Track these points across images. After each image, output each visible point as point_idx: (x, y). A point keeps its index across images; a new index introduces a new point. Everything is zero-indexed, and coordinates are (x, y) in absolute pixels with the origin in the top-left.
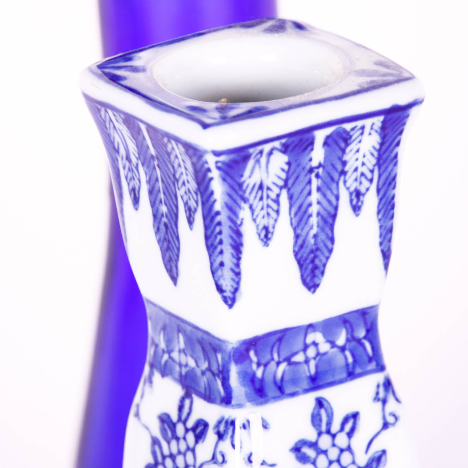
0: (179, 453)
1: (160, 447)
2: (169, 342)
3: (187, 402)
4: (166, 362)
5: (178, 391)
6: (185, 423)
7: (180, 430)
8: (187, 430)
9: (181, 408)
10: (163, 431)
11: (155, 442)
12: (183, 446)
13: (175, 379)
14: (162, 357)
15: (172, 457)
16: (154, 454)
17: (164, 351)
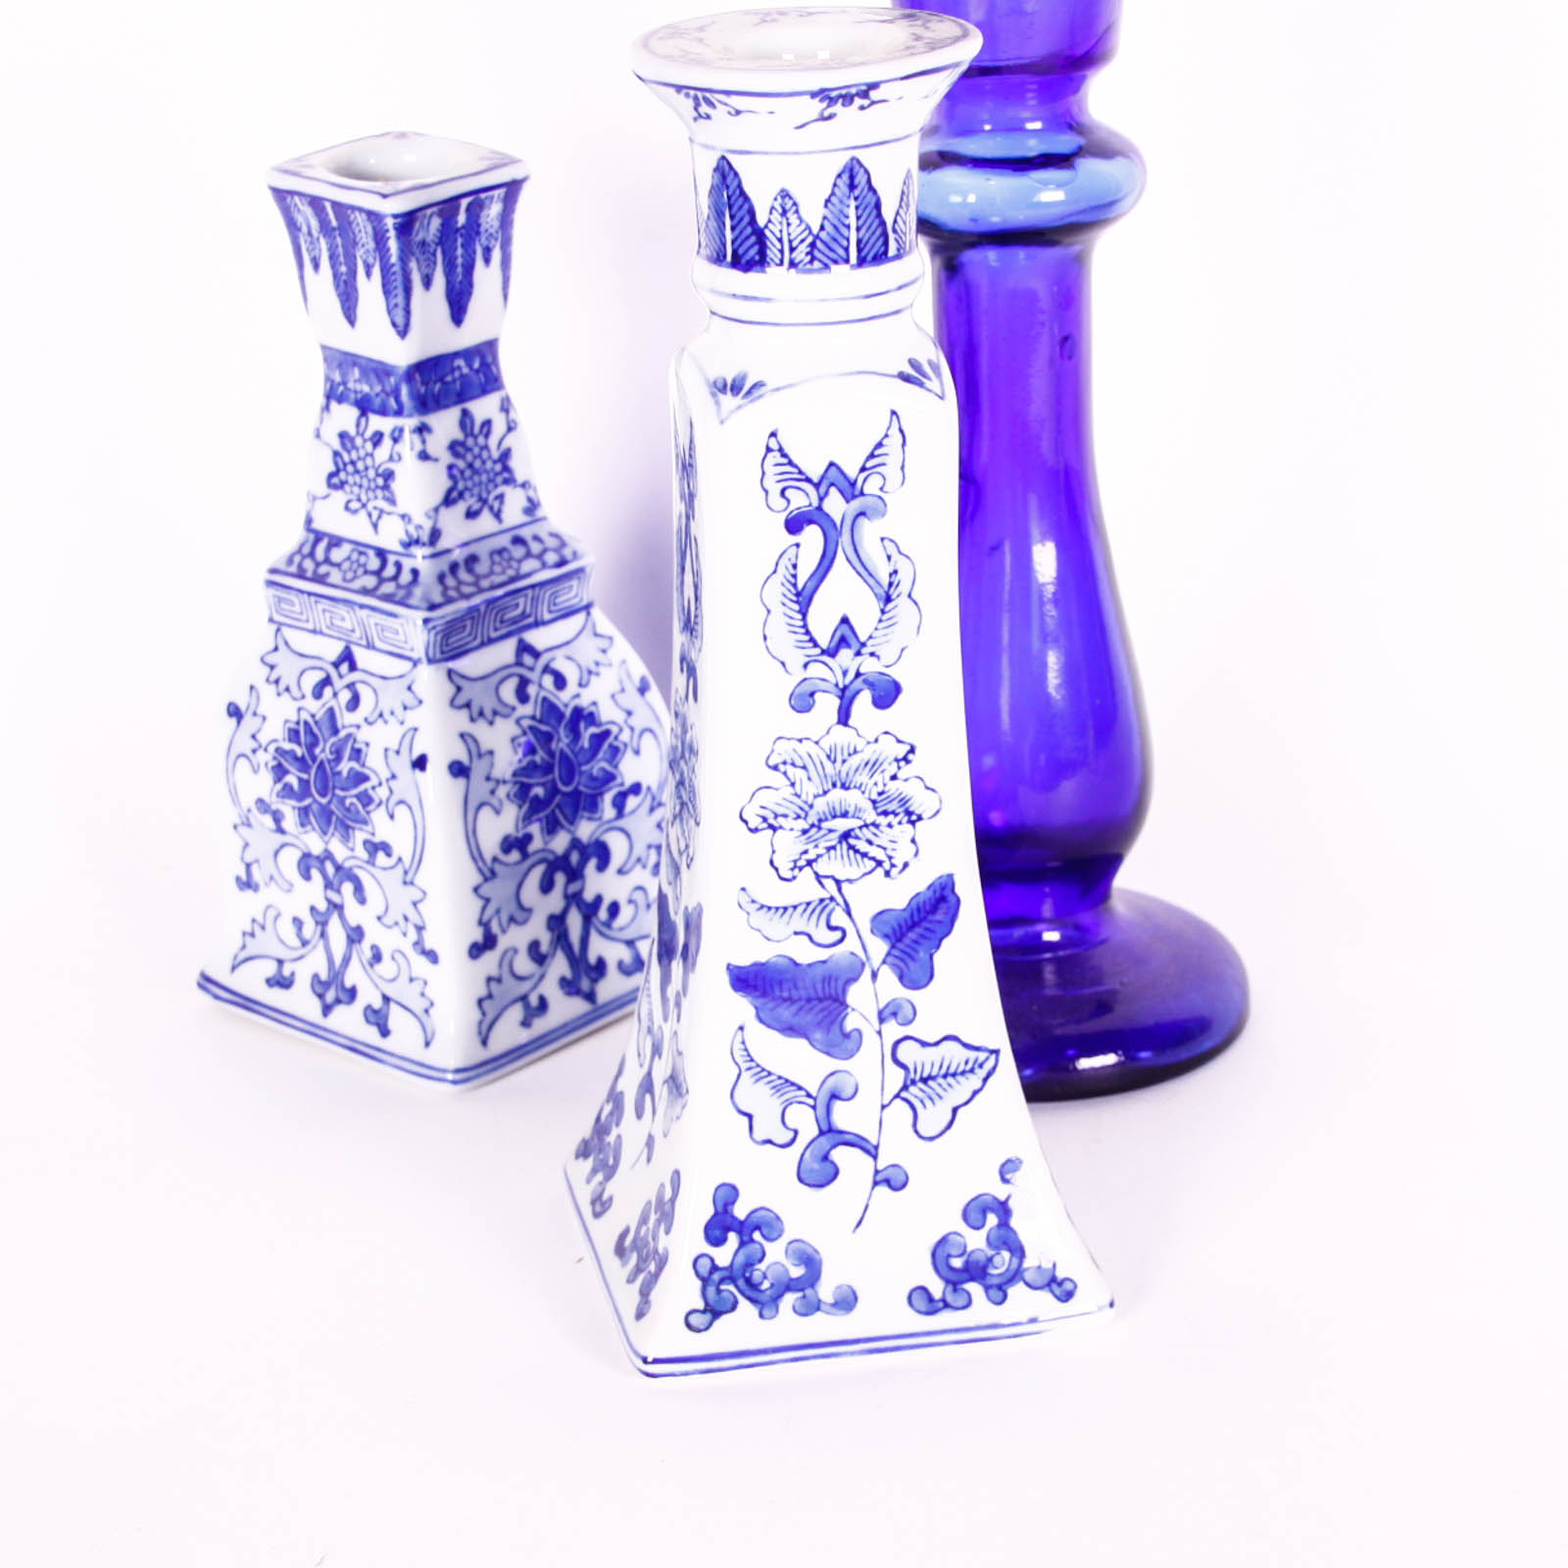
0: (359, 458)
1: (342, 458)
2: (344, 375)
3: (363, 420)
4: (342, 393)
5: (354, 412)
6: (362, 435)
7: (359, 441)
8: (365, 441)
9: (358, 425)
10: (343, 445)
11: (336, 454)
12: (362, 453)
13: (352, 404)
14: (338, 388)
15: (353, 463)
16: (336, 464)
17: (339, 384)
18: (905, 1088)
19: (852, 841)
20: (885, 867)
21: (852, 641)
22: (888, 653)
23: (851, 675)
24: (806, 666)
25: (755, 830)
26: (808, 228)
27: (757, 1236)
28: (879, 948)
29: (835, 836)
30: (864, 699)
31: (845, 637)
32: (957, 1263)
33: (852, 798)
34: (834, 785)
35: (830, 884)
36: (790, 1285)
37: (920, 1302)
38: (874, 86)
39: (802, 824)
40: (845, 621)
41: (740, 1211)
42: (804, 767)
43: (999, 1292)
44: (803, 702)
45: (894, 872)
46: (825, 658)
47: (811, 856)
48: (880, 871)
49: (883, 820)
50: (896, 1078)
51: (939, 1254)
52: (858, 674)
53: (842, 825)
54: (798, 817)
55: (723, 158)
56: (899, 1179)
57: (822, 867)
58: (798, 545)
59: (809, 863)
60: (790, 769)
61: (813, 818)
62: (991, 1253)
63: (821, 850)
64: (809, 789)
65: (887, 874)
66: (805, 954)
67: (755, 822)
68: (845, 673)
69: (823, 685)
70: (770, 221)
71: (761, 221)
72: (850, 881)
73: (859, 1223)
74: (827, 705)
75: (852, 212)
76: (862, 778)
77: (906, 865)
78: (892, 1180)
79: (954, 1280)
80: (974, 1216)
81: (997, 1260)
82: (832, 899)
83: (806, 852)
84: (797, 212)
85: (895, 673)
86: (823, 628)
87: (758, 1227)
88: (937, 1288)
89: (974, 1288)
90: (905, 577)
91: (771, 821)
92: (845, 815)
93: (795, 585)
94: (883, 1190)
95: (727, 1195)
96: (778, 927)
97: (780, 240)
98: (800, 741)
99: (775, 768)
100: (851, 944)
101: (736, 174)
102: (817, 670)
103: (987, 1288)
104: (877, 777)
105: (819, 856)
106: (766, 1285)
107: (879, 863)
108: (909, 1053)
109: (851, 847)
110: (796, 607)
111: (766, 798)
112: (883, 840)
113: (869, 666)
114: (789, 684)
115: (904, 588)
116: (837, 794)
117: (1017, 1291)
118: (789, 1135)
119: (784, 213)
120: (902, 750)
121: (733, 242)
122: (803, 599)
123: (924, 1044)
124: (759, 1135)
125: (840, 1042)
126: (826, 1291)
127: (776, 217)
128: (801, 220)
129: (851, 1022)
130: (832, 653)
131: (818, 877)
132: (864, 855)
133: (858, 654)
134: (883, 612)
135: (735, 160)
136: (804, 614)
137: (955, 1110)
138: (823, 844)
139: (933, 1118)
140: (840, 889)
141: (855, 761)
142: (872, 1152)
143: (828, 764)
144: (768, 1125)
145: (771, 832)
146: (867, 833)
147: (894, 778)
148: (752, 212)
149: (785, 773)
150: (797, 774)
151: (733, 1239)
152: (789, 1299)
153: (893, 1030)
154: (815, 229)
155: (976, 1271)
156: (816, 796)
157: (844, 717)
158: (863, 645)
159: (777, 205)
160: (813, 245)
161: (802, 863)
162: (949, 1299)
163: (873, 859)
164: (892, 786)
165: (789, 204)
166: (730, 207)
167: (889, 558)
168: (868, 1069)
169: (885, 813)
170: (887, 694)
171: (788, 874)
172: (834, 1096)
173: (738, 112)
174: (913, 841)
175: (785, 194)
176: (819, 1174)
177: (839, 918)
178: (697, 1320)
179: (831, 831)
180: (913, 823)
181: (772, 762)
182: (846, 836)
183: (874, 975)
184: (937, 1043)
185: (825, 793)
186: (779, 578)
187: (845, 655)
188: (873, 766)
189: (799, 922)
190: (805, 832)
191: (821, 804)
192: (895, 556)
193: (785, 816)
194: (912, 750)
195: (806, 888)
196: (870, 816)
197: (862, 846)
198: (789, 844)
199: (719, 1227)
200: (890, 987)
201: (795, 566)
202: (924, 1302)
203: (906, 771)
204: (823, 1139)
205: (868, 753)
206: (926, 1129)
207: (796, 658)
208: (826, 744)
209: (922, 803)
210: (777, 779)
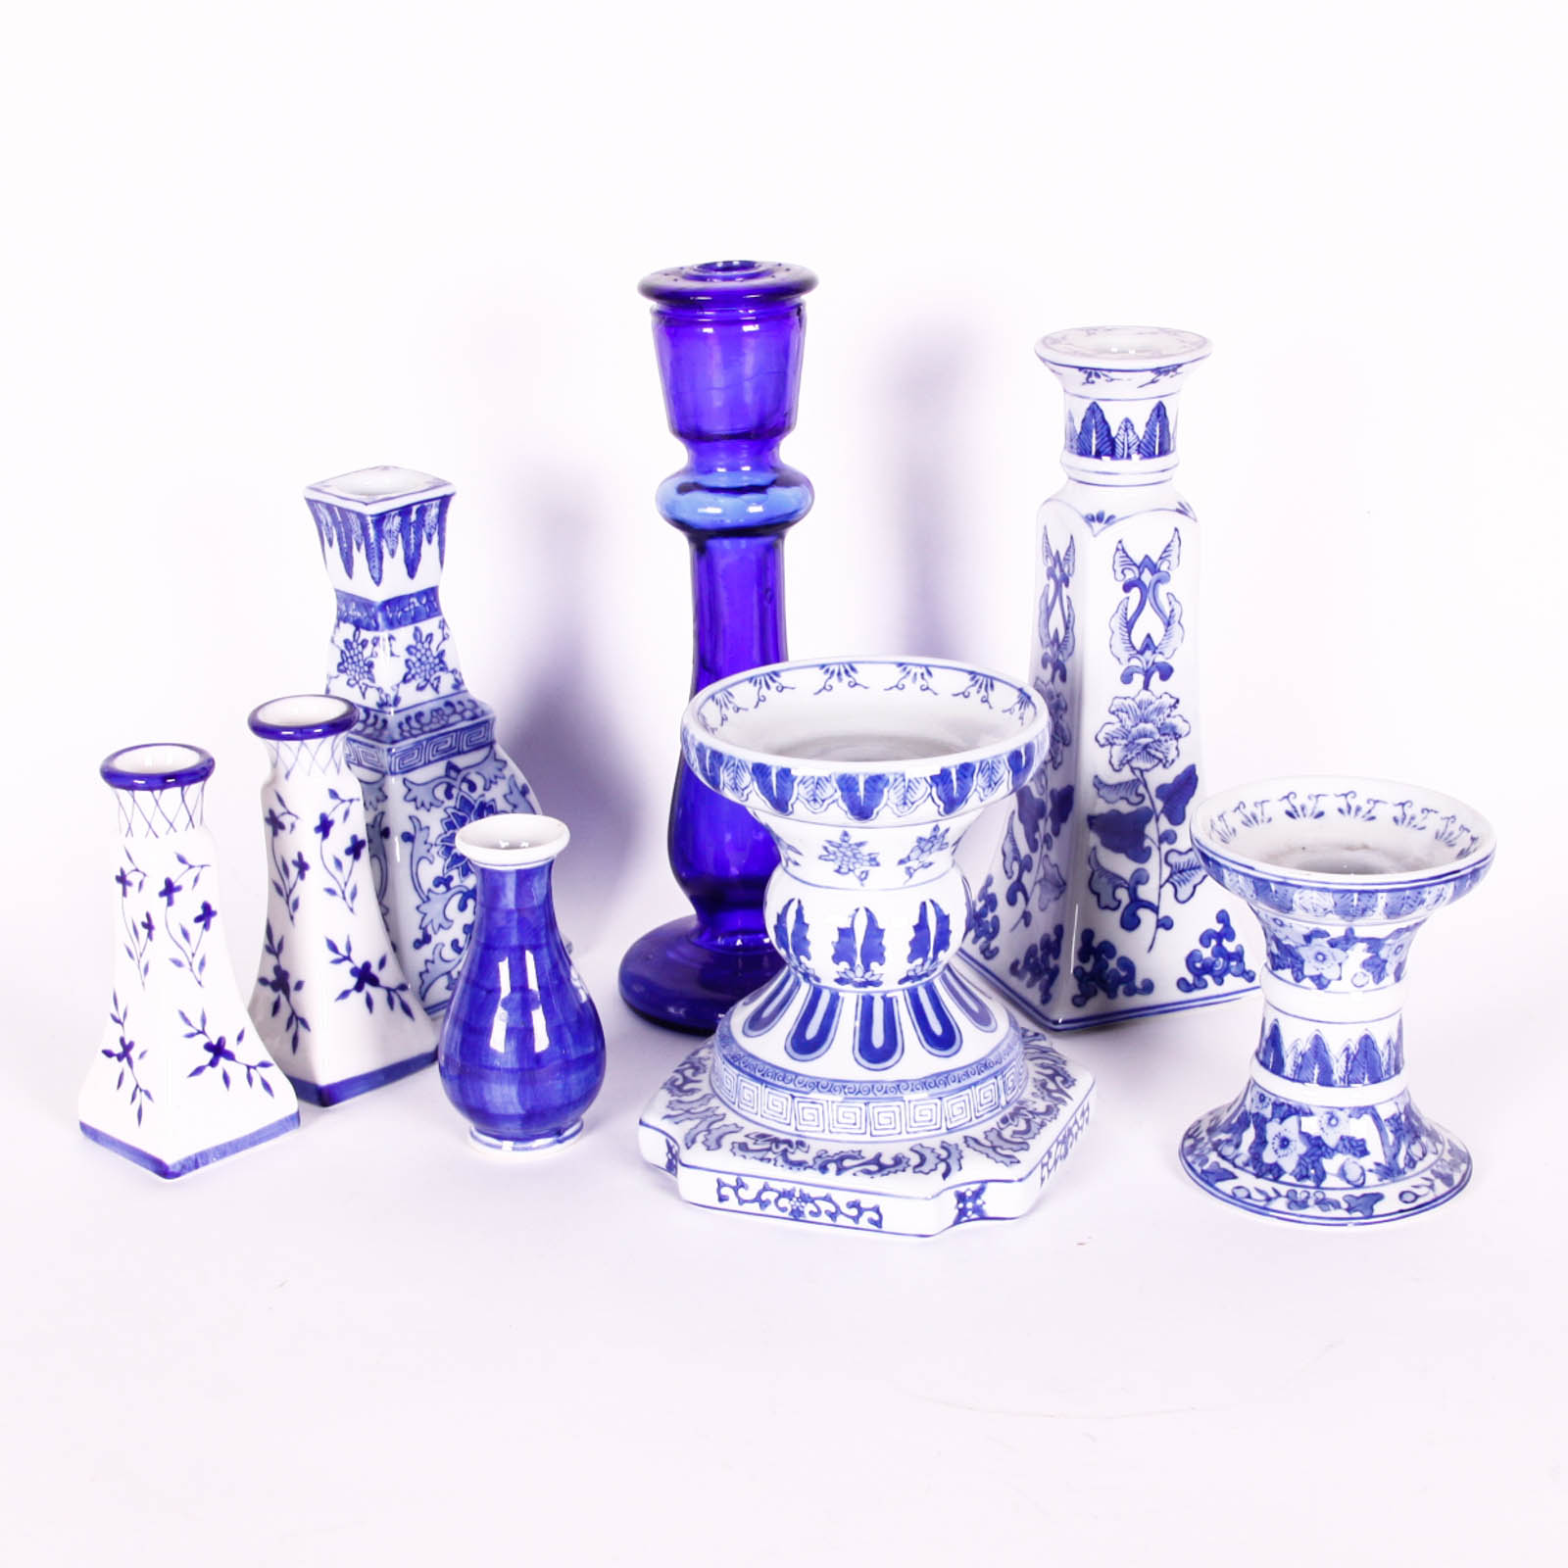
18: (1171, 876)
19: (1149, 750)
20: (1165, 763)
21: (1152, 647)
22: (1168, 652)
23: (1150, 663)
24: (1129, 660)
25: (1102, 746)
26: (1138, 437)
27: (1104, 956)
28: (1159, 805)
29: (1139, 747)
30: (1156, 676)
31: (1148, 644)
32: (1198, 965)
33: (1149, 727)
34: (1141, 721)
35: (1138, 773)
36: (1121, 981)
37: (1183, 986)
38: (1180, 365)
39: (1124, 742)
40: (1149, 636)
41: (1096, 943)
42: (1127, 712)
43: (1219, 980)
44: (1127, 678)
45: (1168, 765)
46: (1139, 656)
47: (1129, 757)
48: (1161, 765)
49: (1163, 738)
50: (1166, 871)
51: (1191, 960)
52: (1154, 663)
53: (1144, 741)
54: (1123, 738)
55: (1094, 403)
56: (1168, 924)
57: (1135, 764)
58: (1128, 598)
59: (1128, 762)
60: (1120, 714)
61: (1130, 738)
62: (1214, 959)
63: (1134, 755)
64: (1129, 723)
65: (1164, 766)
66: (1124, 808)
67: (1102, 741)
68: (1147, 663)
69: (1138, 670)
70: (1118, 434)
71: (1114, 433)
72: (1147, 770)
73: (1151, 947)
74: (1139, 679)
75: (1158, 429)
76: (1154, 717)
77: (1173, 761)
78: (1165, 924)
79: (1198, 974)
80: (1205, 941)
81: (1217, 963)
82: (1138, 780)
83: (1126, 756)
84: (1133, 429)
85: (1171, 662)
86: (1138, 640)
87: (1103, 952)
88: (1190, 978)
89: (1208, 978)
90: (1177, 612)
91: (1111, 741)
92: (1145, 736)
93: (1126, 619)
94: (1161, 931)
95: (1087, 935)
96: (1112, 796)
97: (1123, 444)
98: (1125, 698)
99: (1113, 713)
100: (1147, 803)
101: (1101, 411)
102: (1135, 662)
103: (1214, 977)
104: (1161, 716)
105: (1133, 758)
106: (1109, 981)
107: (1160, 760)
108: (1174, 859)
109: (1149, 754)
110: (1126, 630)
111: (1109, 729)
112: (1163, 749)
113: (1159, 659)
114: (1121, 669)
115: (1176, 618)
116: (1142, 726)
117: (1228, 978)
118: (1115, 904)
119: (1126, 430)
120: (1173, 701)
121: (1097, 445)
122: (1129, 625)
123: (1180, 853)
124: (1104, 903)
125: (1141, 854)
126: (1138, 983)
127: (1122, 432)
128: (1134, 433)
129: (1147, 843)
130: (1142, 652)
131: (1133, 769)
132: (1154, 757)
133: (1154, 652)
134: (1166, 631)
135: (1101, 405)
136: (1129, 632)
137: (1195, 887)
138: (1135, 752)
139: (1185, 891)
140: (1142, 775)
141: (1151, 708)
142: (1155, 909)
143: (1138, 710)
144: (1106, 899)
145: (1109, 747)
146: (1155, 745)
147: (1169, 716)
148: (1109, 430)
149: (1118, 716)
150: (1123, 716)
151: (1092, 960)
152: (1121, 988)
153: (1165, 847)
154: (1141, 437)
155: (1208, 968)
156: (1132, 727)
157: (1146, 686)
158: (1157, 648)
159: (1123, 427)
160: (1139, 446)
161: (1124, 761)
162: (1197, 983)
163: (1157, 758)
164: (1168, 720)
165: (1129, 425)
166: (1096, 427)
167: (1170, 603)
168: (1153, 866)
169: (1164, 735)
170: (1166, 673)
171: (1116, 767)
172: (1138, 882)
173: (1112, 380)
174: (1177, 748)
175: (1127, 420)
176: (1130, 923)
177: (1141, 790)
178: (1078, 1000)
179: (1139, 744)
180: (1177, 739)
181: (1113, 709)
182: (1146, 746)
183: (1157, 819)
184: (1187, 852)
185: (1137, 725)
186: (1119, 614)
187: (1148, 653)
188: (1159, 710)
189: (1122, 793)
190: (1126, 745)
191: (1134, 731)
192: (1173, 603)
193: (1117, 738)
194: (1178, 701)
195: (1126, 775)
196: (1157, 736)
197: (1153, 752)
198: (1118, 752)
199: (1085, 952)
200: (1165, 824)
201: (1126, 609)
202: (1183, 985)
203: (1175, 712)
204: (1133, 905)
205: (1157, 703)
206: (1182, 896)
207: (1124, 656)
208: (1138, 700)
209: (1182, 728)
210: (1114, 719)
